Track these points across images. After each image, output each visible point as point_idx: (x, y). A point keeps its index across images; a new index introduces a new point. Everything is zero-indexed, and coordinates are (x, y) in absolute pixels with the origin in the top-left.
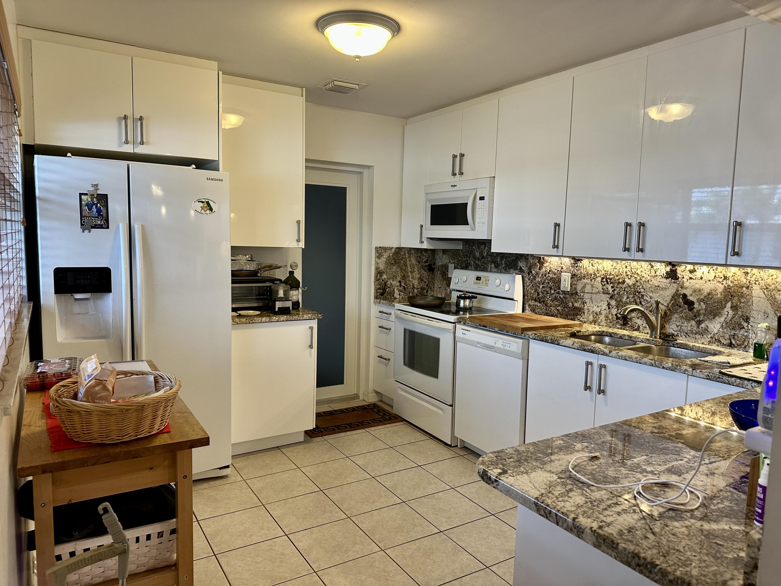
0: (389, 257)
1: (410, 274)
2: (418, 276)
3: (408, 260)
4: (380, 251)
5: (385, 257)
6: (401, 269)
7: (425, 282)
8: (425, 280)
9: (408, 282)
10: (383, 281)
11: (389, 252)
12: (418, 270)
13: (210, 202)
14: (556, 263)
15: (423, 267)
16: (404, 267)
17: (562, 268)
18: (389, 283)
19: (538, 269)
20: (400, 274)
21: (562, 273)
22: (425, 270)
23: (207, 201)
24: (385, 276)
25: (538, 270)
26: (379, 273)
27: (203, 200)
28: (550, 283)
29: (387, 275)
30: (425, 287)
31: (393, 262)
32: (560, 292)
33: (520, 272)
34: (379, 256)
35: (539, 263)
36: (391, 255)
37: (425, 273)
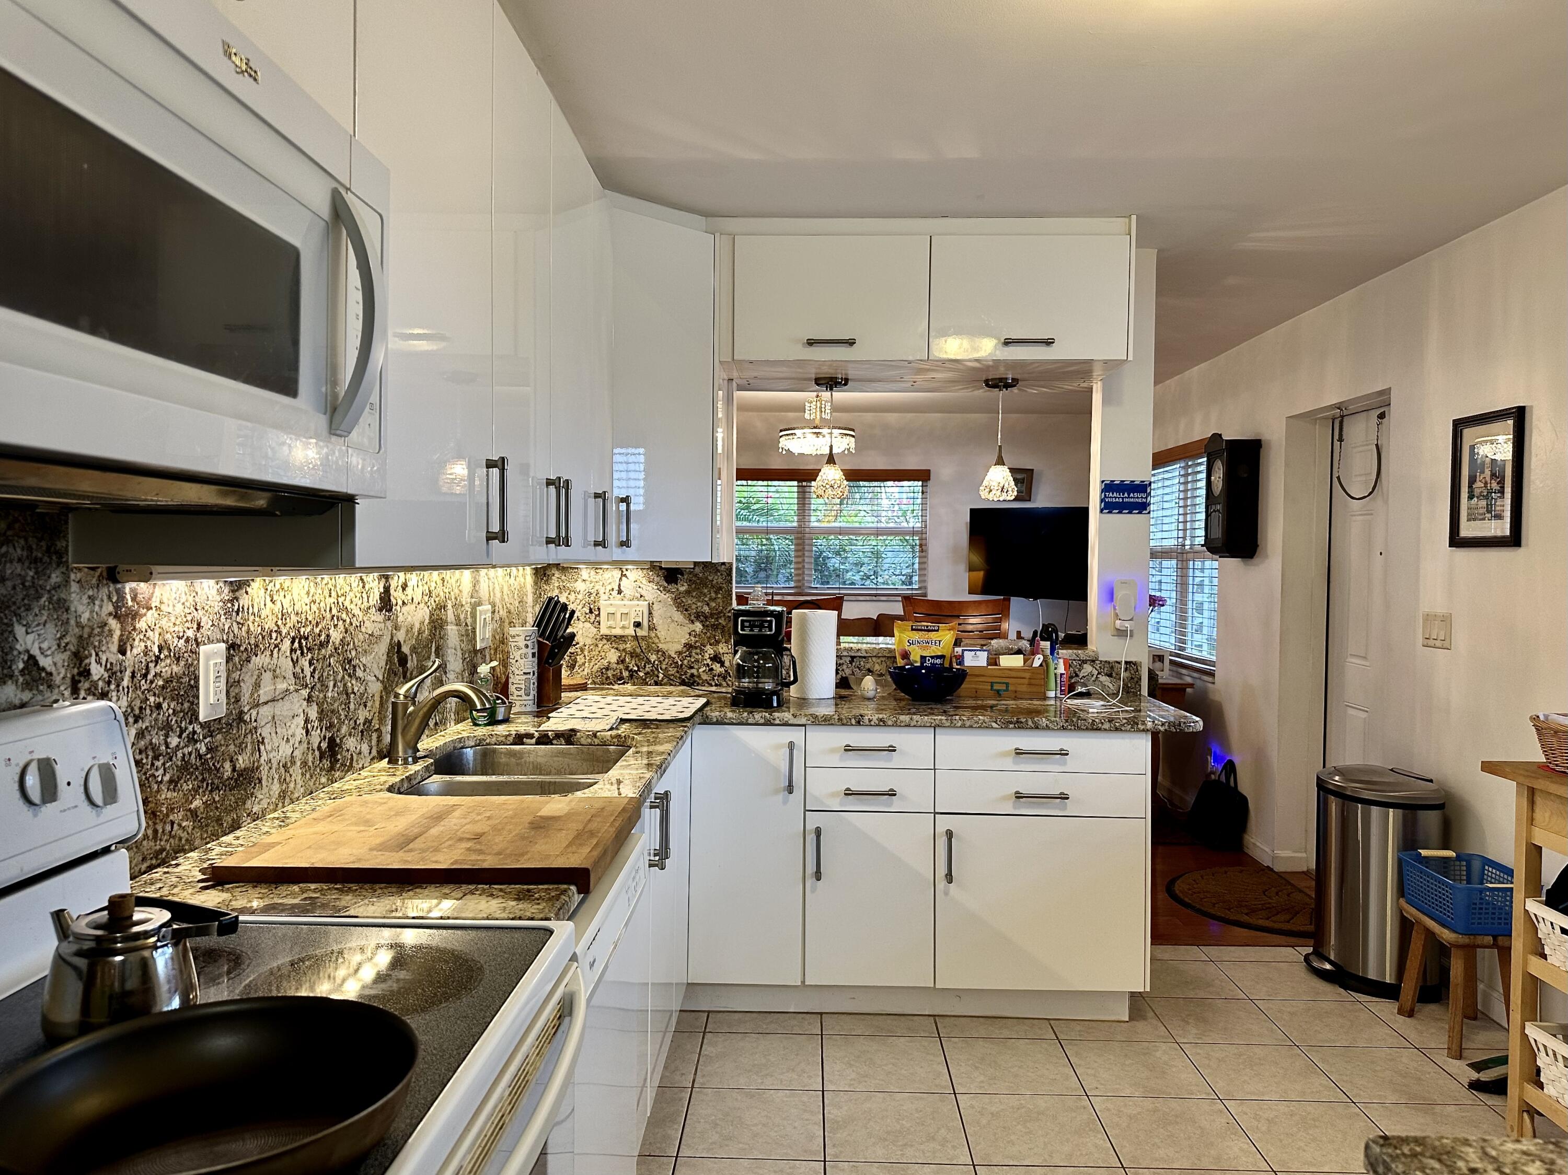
14: (179, 607)
17: (199, 627)
19: (114, 648)
21: (202, 648)
25: (115, 657)
28: (165, 706)
32: (198, 729)
33: (27, 686)
35: (117, 617)
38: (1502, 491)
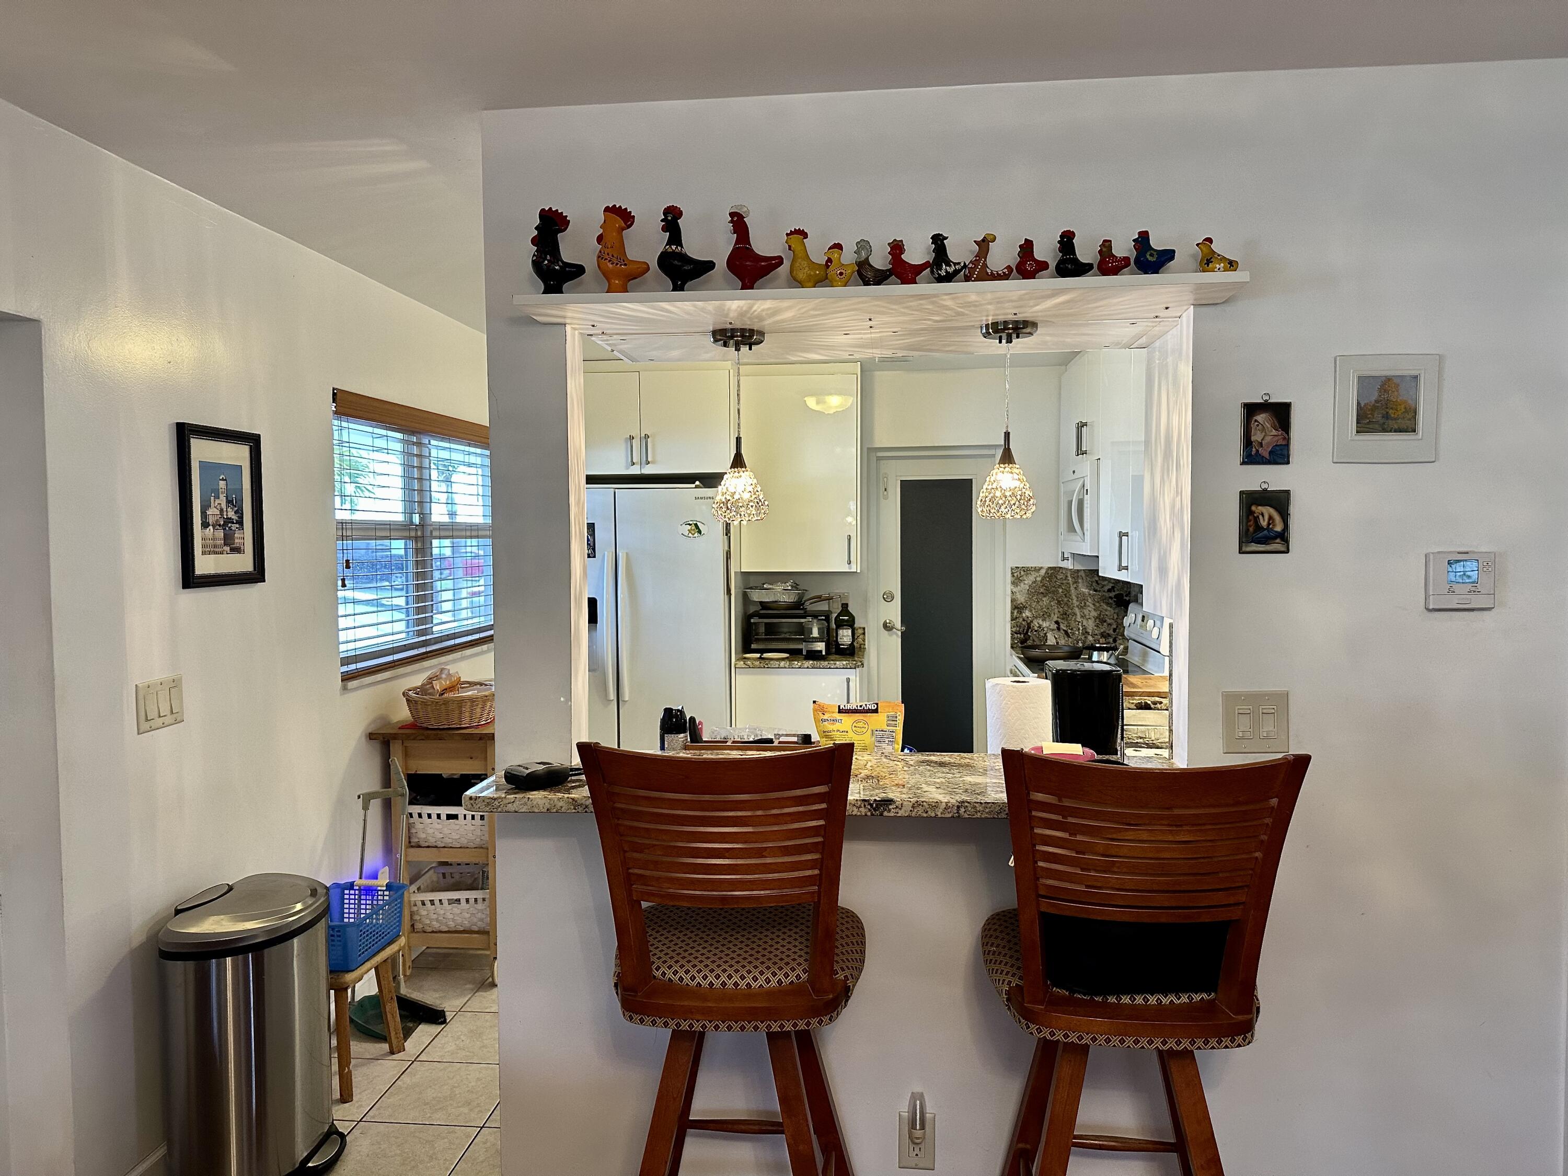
0: (1035, 582)
1: (1077, 610)
2: (1094, 614)
3: (1072, 588)
4: (1018, 574)
5: (1026, 582)
6: (1059, 602)
7: (1110, 625)
8: (1109, 621)
9: (1073, 624)
10: (1024, 620)
11: (1034, 574)
12: (1094, 604)
13: (698, 524)
15: (1103, 599)
16: (1066, 599)
18: (1035, 624)
20: (1056, 611)
22: (1108, 604)
23: (695, 522)
24: (1027, 613)
26: (1017, 608)
27: (691, 523)
29: (1031, 611)
30: (1111, 632)
31: (1042, 590)
34: (1016, 581)
36: (1039, 579)
37: (1109, 608)
38: (240, 522)
